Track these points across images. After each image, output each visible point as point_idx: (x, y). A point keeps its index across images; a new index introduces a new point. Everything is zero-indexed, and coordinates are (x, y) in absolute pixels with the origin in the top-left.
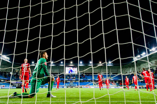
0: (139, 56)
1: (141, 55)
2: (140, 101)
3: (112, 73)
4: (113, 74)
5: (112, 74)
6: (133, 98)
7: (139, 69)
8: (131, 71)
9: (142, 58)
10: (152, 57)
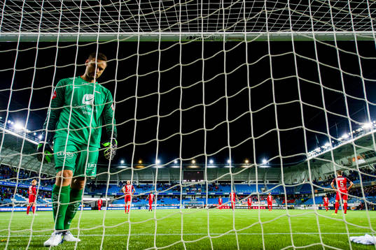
0: (318, 149)
1: (323, 147)
2: (320, 233)
3: (268, 181)
4: (270, 182)
5: (268, 183)
6: (307, 228)
7: (319, 173)
8: (303, 177)
9: (324, 152)
10: (343, 151)
